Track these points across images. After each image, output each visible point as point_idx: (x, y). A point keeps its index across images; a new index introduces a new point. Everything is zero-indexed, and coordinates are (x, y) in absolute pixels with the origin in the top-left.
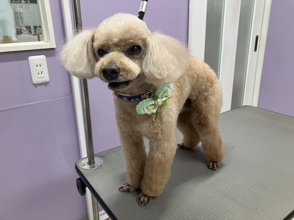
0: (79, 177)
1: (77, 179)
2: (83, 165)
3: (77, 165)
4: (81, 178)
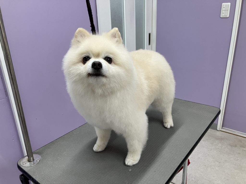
0: (21, 173)
1: (20, 176)
2: (24, 164)
3: (19, 164)
4: (24, 174)
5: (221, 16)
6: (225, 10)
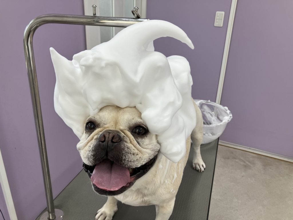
5: (215, 25)
6: (219, 19)
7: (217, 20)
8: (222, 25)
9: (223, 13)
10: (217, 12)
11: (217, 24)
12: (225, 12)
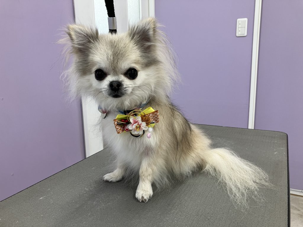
5: (237, 35)
6: (241, 27)
7: (240, 29)
8: (246, 34)
9: (246, 19)
10: (238, 20)
11: (240, 33)
12: (247, 18)
